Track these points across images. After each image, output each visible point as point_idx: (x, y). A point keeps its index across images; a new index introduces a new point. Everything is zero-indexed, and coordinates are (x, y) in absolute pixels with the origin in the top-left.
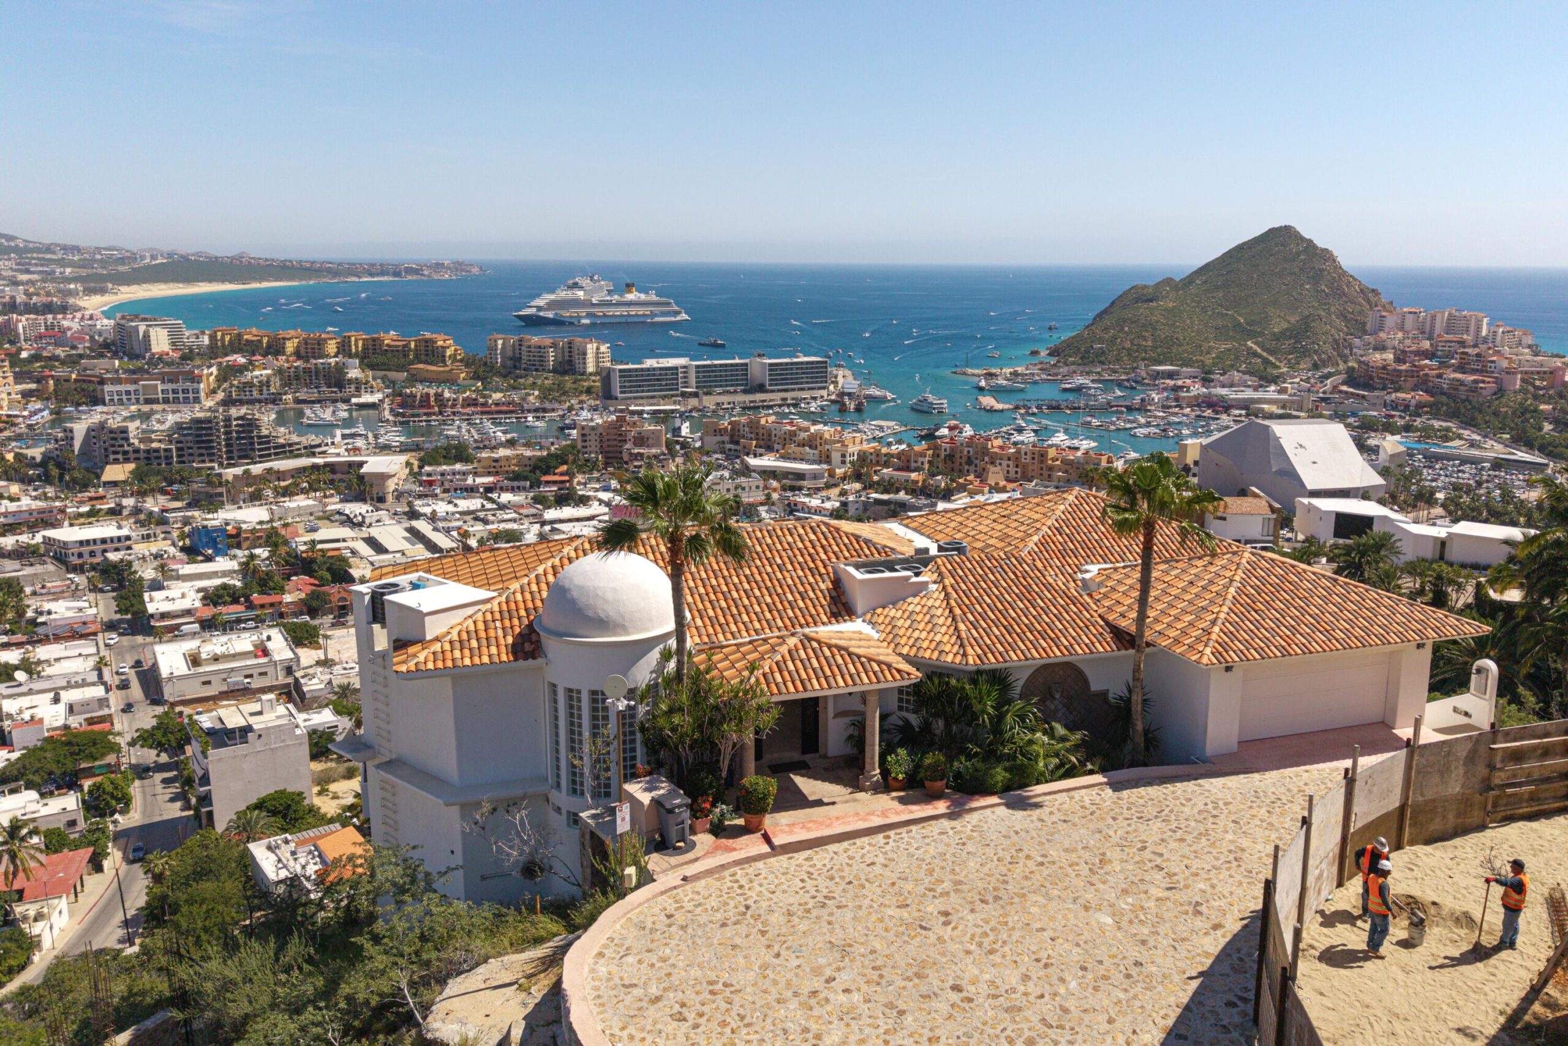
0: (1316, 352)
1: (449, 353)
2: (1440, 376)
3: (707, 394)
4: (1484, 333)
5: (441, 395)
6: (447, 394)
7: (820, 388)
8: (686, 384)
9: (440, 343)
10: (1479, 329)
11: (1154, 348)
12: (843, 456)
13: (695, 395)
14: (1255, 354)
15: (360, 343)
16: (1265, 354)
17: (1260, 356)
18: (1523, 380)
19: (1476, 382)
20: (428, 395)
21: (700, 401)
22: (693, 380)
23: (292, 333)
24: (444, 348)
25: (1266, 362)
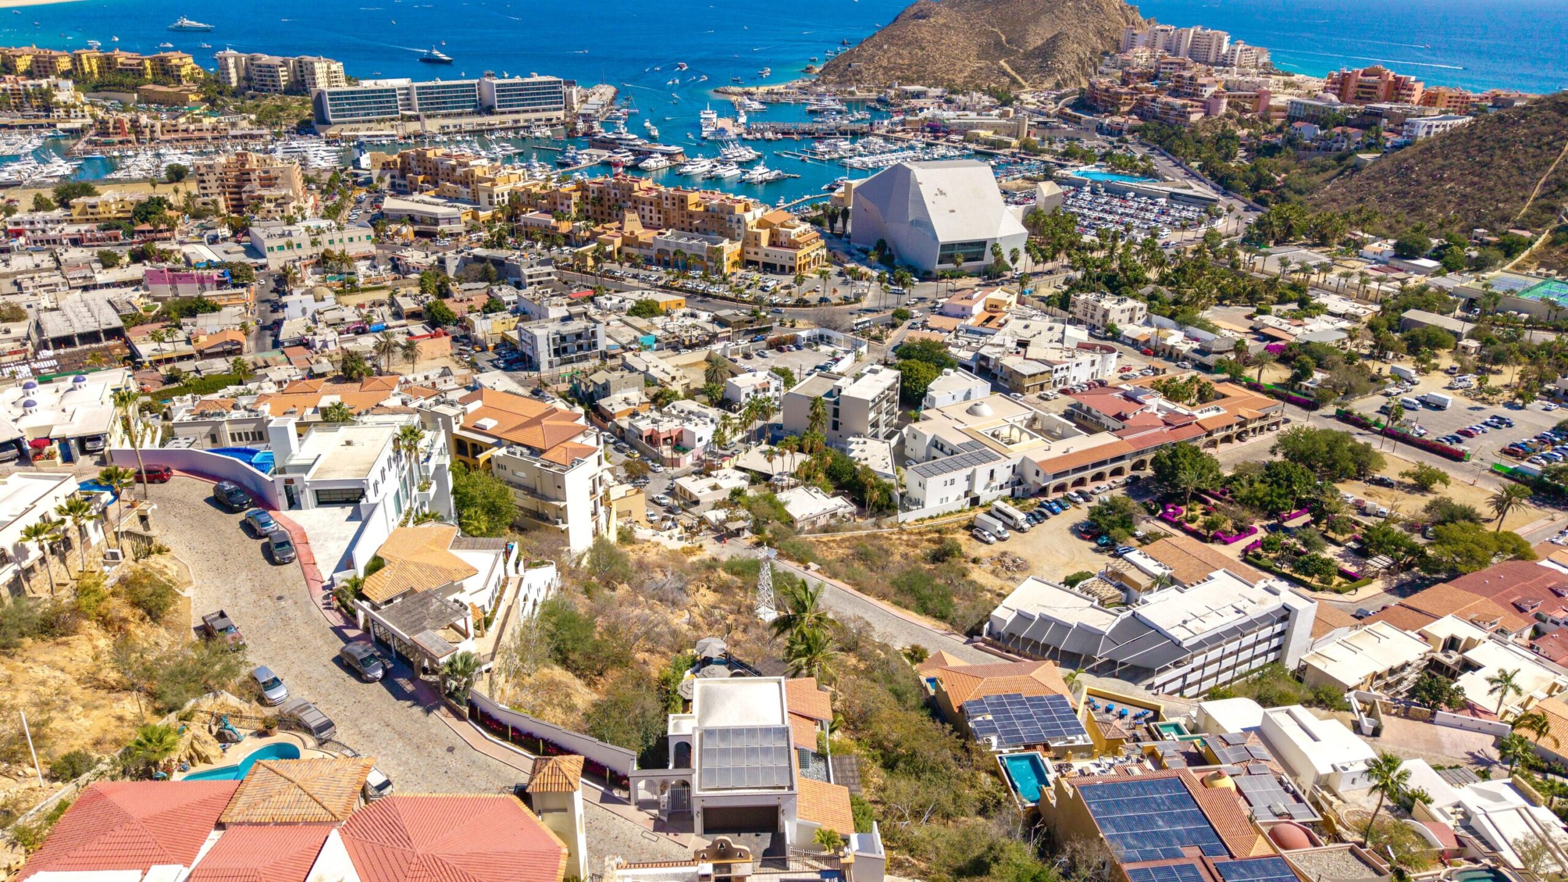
0: (1059, 71)
1: (183, 71)
2: (1154, 100)
3: (429, 117)
4: (1224, 50)
5: (137, 121)
6: (144, 120)
7: (555, 110)
8: (409, 107)
9: (175, 62)
10: (1219, 46)
11: (910, 66)
12: (490, 196)
13: (417, 118)
14: (1005, 73)
15: (94, 62)
16: (1013, 73)
17: (1008, 75)
18: (1229, 104)
19: (1185, 106)
20: (120, 121)
21: (423, 125)
22: (416, 103)
23: (26, 49)
24: (178, 67)
25: (1014, 81)
